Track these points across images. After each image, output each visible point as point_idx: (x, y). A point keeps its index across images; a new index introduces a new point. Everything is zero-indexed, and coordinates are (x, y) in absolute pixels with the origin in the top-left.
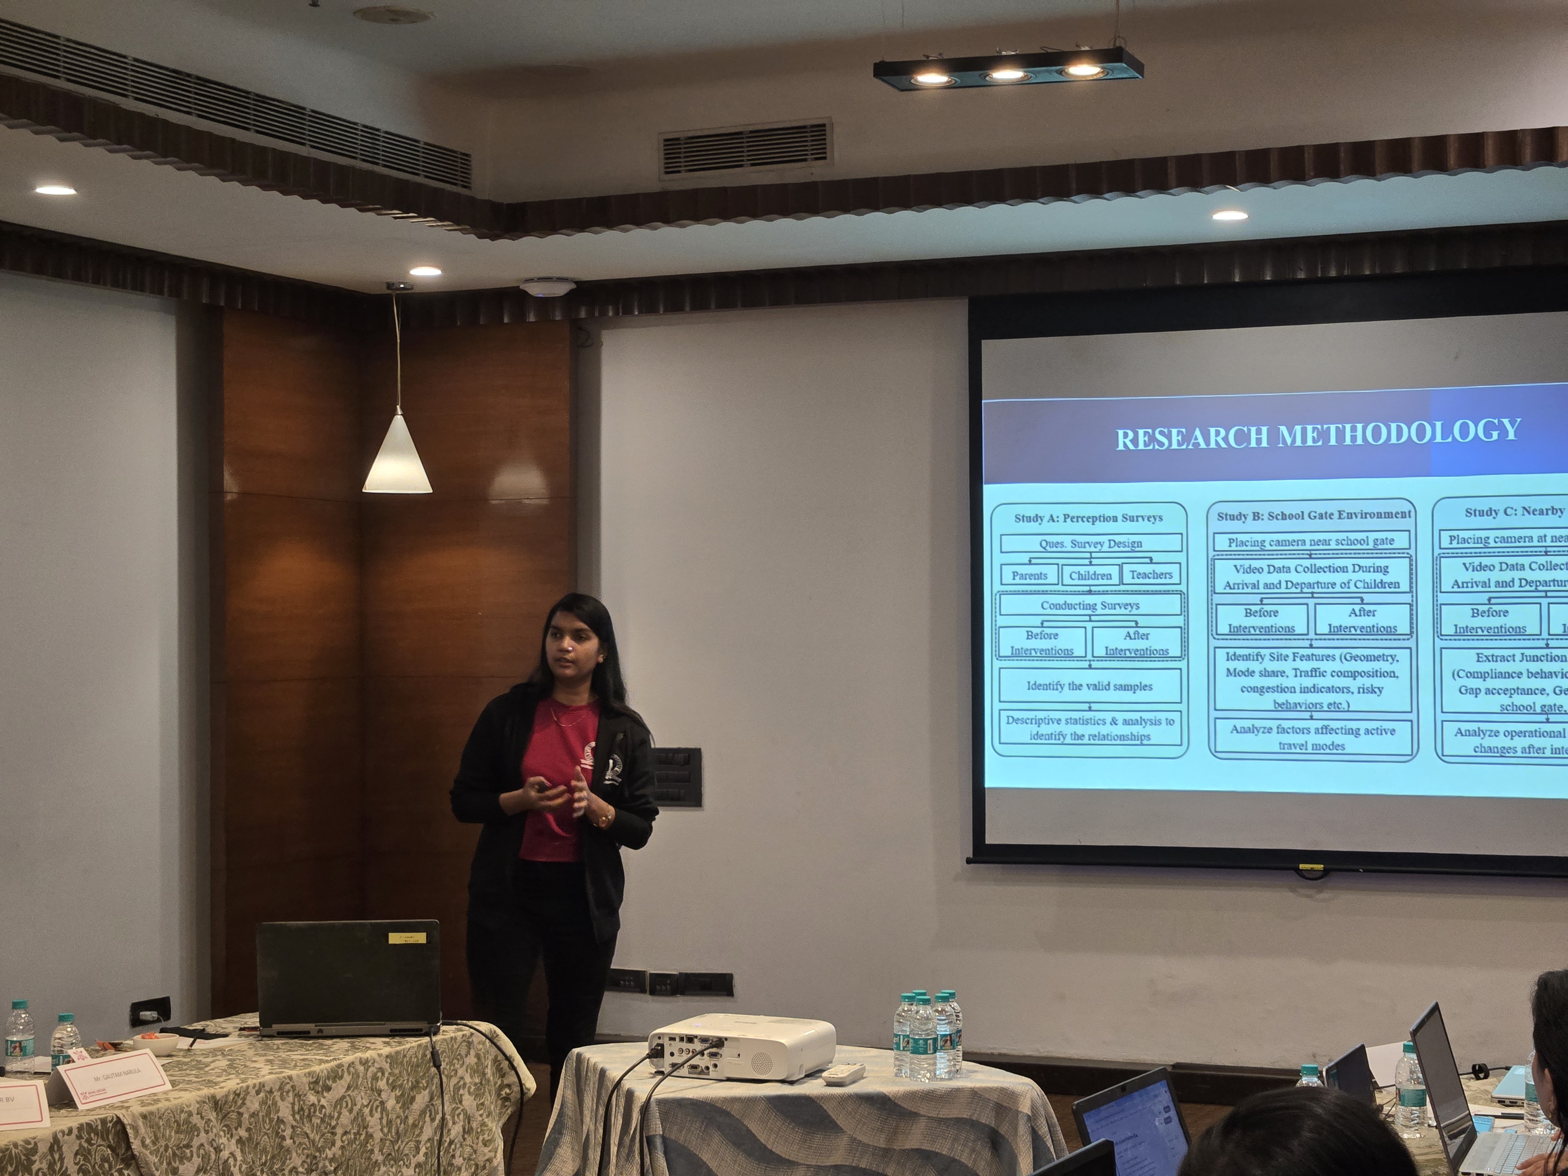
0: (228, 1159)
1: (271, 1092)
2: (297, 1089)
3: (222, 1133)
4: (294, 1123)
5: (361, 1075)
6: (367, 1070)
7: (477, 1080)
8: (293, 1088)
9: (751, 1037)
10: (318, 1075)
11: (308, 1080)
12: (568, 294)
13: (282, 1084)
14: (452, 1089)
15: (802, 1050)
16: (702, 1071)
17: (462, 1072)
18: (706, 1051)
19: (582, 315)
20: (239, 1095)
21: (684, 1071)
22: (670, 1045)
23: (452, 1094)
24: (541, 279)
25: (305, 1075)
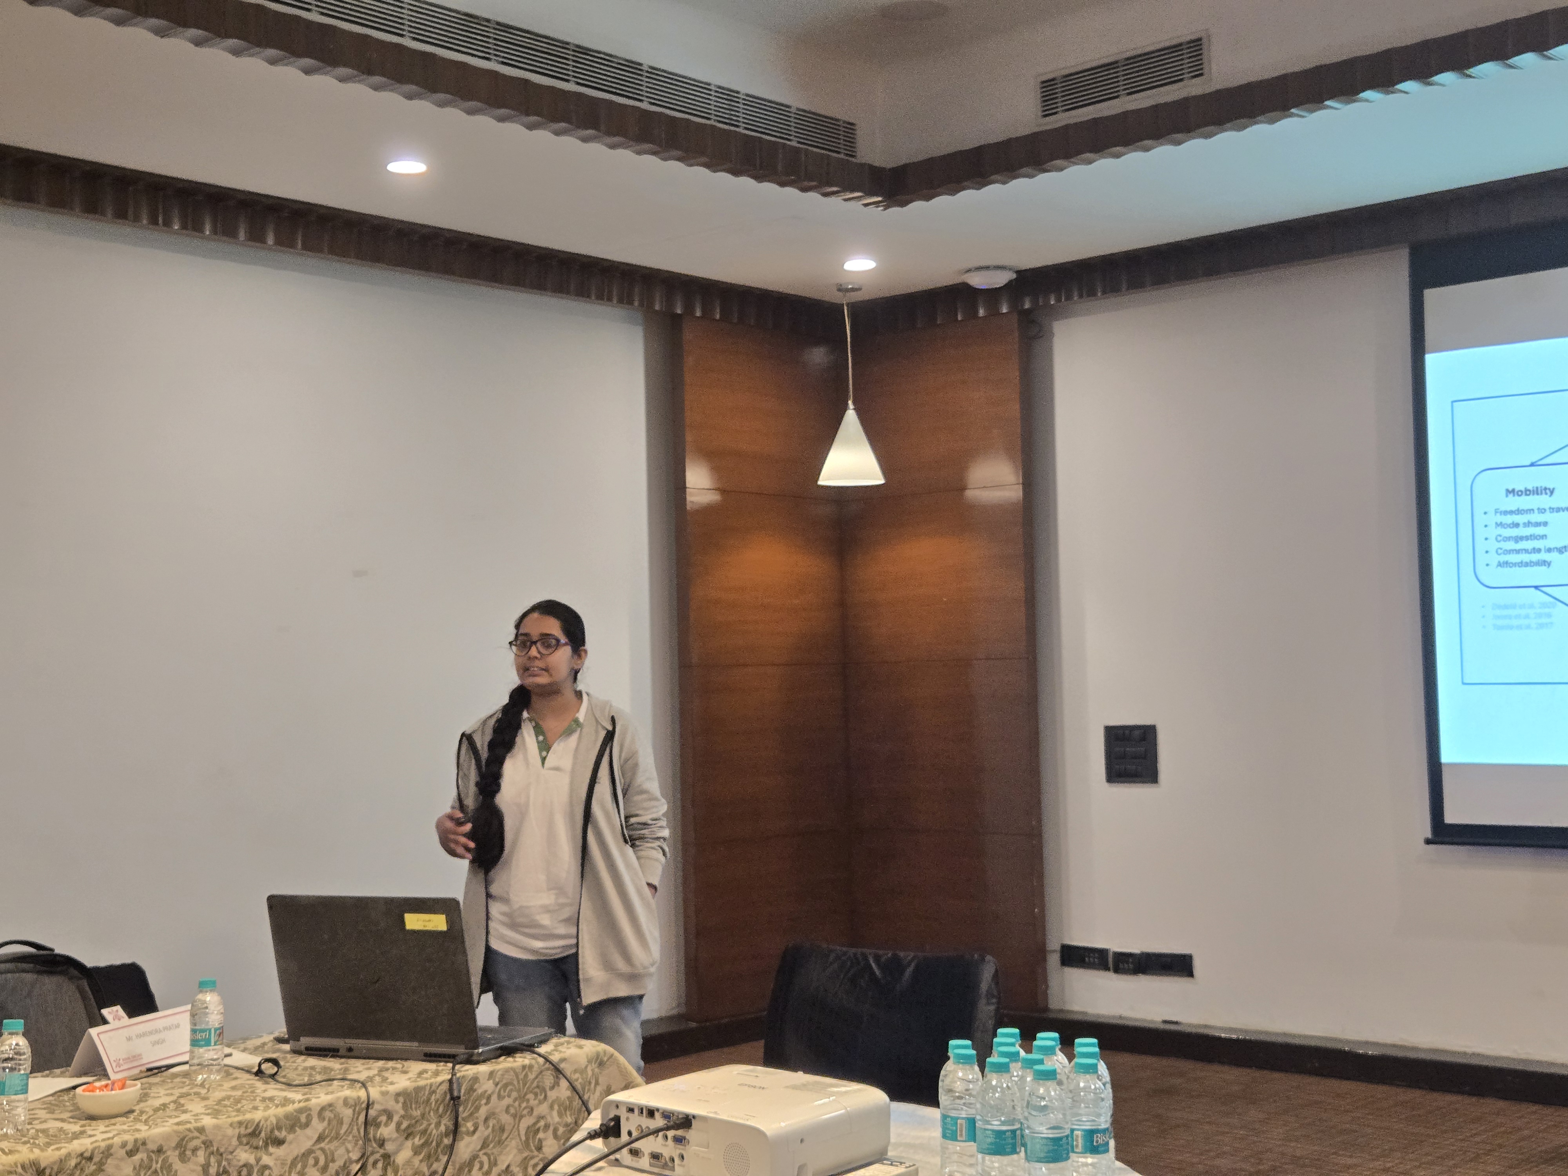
8: (207, 1144)
9: (724, 1116)
10: (258, 1125)
11: (237, 1131)
12: (1009, 285)
13: (183, 1139)
14: (523, 1133)
15: (802, 1141)
16: (666, 1164)
17: (543, 1109)
18: (671, 1133)
19: (1027, 306)
20: (90, 1159)
21: (645, 1162)
22: (628, 1119)
23: (523, 1138)
24: (979, 269)
25: (231, 1125)
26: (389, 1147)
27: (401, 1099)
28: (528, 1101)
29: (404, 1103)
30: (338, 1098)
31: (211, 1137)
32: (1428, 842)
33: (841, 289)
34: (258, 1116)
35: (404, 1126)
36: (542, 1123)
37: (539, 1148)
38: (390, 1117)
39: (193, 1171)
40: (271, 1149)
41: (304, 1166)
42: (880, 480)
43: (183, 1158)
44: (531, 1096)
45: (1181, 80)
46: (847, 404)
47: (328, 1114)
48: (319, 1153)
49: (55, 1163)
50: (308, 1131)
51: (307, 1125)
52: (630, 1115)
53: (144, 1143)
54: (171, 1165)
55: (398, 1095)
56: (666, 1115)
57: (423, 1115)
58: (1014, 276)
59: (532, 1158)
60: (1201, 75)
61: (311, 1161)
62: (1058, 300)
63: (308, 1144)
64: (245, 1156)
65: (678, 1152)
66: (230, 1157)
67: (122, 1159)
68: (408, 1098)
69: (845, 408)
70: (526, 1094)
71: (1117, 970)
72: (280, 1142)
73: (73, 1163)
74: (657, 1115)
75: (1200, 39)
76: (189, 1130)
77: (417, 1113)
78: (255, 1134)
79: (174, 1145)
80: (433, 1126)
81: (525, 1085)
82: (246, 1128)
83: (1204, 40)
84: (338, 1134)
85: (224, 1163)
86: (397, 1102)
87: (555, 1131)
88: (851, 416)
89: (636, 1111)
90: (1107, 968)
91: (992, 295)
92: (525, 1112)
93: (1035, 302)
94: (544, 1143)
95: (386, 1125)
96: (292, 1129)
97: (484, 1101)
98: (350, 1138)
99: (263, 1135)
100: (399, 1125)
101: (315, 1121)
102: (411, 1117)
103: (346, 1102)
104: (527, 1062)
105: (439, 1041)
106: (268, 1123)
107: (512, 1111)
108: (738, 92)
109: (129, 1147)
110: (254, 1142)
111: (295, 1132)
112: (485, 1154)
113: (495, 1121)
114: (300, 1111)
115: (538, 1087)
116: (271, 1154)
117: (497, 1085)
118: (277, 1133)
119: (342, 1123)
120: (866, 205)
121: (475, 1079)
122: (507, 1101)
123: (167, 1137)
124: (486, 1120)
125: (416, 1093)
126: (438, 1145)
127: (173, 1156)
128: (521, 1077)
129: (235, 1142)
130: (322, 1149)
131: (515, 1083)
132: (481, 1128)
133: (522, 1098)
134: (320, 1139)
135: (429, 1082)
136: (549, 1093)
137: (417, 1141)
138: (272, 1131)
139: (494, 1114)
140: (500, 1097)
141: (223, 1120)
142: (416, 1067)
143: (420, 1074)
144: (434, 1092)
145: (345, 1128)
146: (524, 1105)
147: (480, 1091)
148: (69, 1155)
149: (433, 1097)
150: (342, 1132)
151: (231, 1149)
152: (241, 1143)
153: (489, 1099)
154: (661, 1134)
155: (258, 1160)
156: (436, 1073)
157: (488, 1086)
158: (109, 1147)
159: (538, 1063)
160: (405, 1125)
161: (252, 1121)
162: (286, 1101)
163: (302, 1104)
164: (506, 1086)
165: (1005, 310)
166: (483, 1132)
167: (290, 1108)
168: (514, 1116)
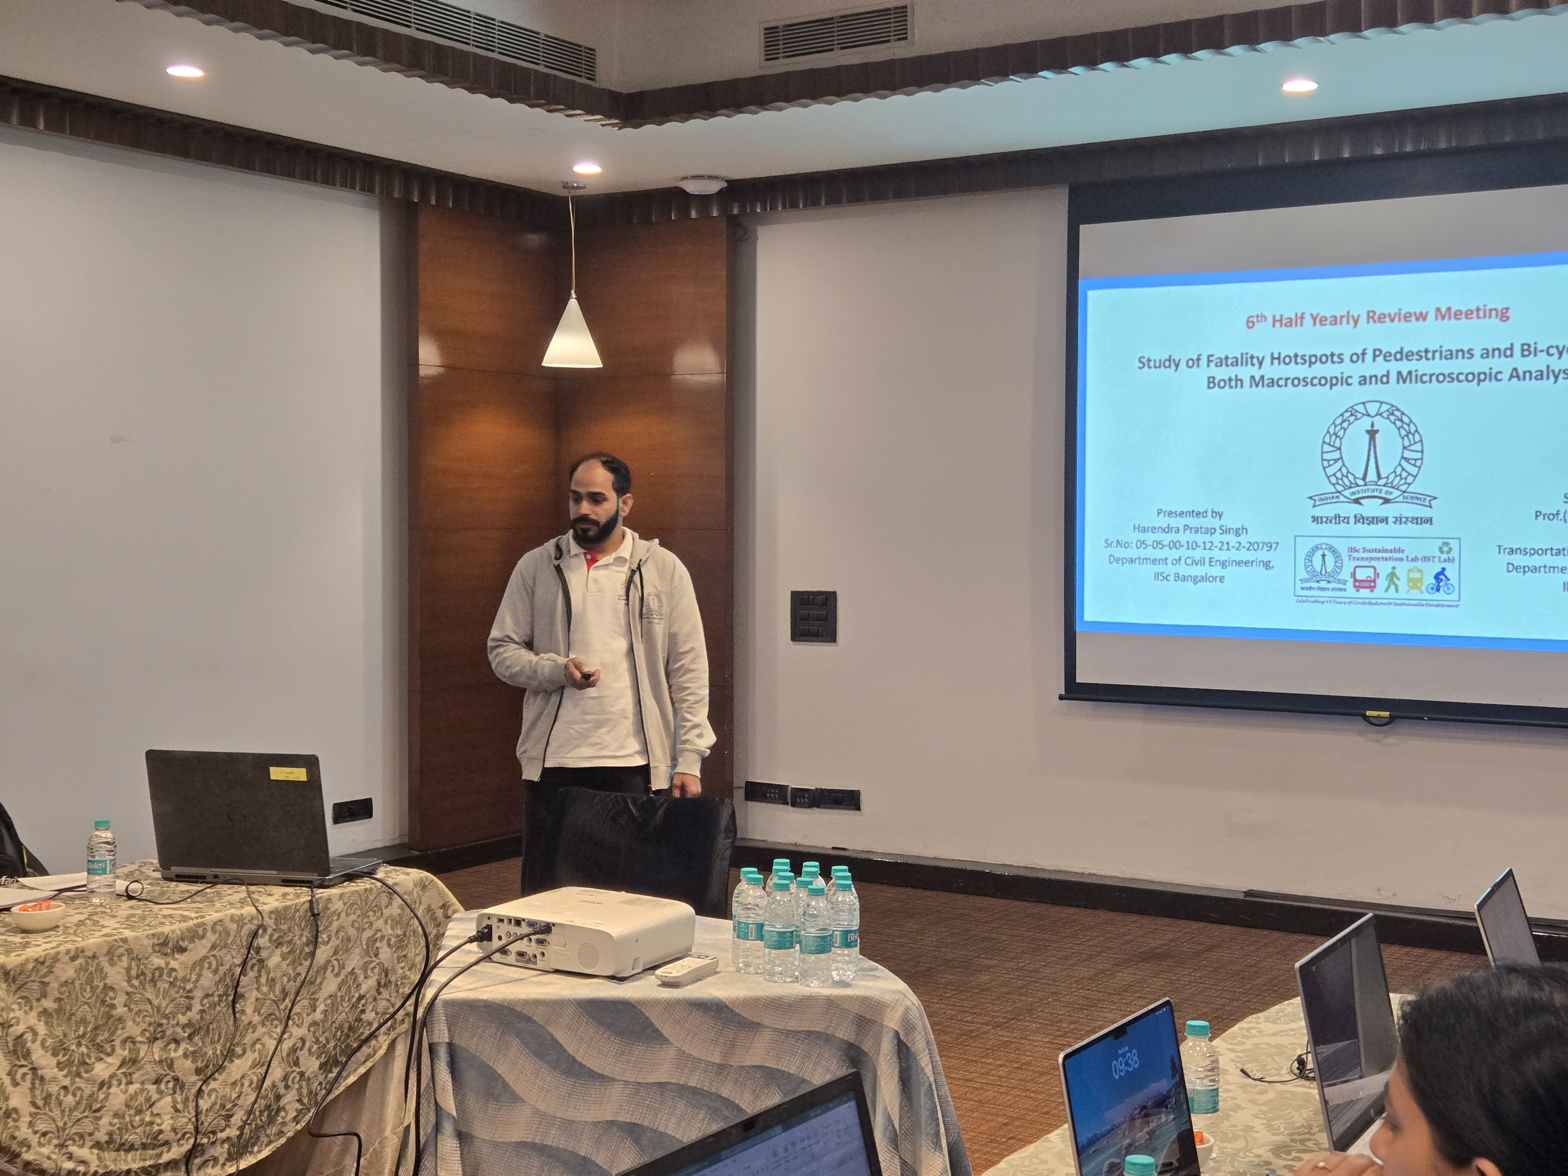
0: (22, 1035)
1: (94, 957)
2: (135, 952)
3: (15, 1006)
4: (130, 989)
5: (232, 933)
6: (242, 927)
7: (399, 932)
8: (129, 951)
9: (578, 923)
10: (167, 936)
11: (151, 942)
12: (721, 191)
13: (111, 948)
14: (364, 942)
15: (637, 941)
16: (530, 960)
17: (380, 924)
18: (533, 937)
19: (735, 212)
20: (43, 963)
21: (512, 958)
22: (498, 927)
23: (365, 947)
24: (694, 177)
25: (147, 937)
26: (264, 954)
27: (273, 916)
28: (368, 917)
29: (276, 919)
30: (226, 915)
31: (132, 947)
32: (1061, 698)
33: (566, 186)
34: (166, 929)
35: (274, 938)
36: (379, 935)
37: (376, 955)
38: (265, 930)
39: (119, 973)
40: (177, 956)
41: (201, 970)
42: (600, 365)
43: (112, 963)
44: (371, 913)
45: (888, 41)
46: (570, 294)
47: (219, 928)
48: (212, 958)
49: (17, 966)
50: (204, 941)
51: (203, 937)
52: (500, 924)
53: (83, 951)
54: (102, 969)
55: (271, 912)
56: (531, 924)
57: (289, 928)
58: (725, 185)
59: (372, 962)
60: (906, 38)
61: (206, 965)
62: (764, 209)
63: (203, 952)
64: (157, 961)
65: (540, 950)
66: (146, 962)
67: (66, 964)
68: (279, 915)
69: (569, 297)
70: (367, 911)
71: (794, 805)
72: (183, 950)
73: (31, 966)
74: (523, 923)
75: (906, 7)
76: (116, 940)
77: (284, 927)
78: (165, 944)
79: (104, 952)
80: (297, 937)
81: (366, 904)
82: (158, 939)
83: (909, 9)
84: (226, 944)
85: (142, 967)
86: (271, 918)
87: (389, 940)
88: (573, 304)
89: (506, 921)
90: (786, 803)
91: (704, 200)
92: (366, 926)
93: (743, 208)
94: (380, 951)
95: (262, 937)
96: (192, 940)
97: (336, 918)
98: (234, 947)
99: (170, 944)
100: (271, 936)
101: (209, 933)
102: (280, 930)
103: (232, 918)
104: (368, 886)
105: (294, 869)
106: (175, 935)
107: (356, 925)
108: (493, 20)
109: (72, 954)
110: (165, 950)
111: (194, 942)
112: (336, 959)
113: (343, 934)
114: (198, 925)
115: (376, 906)
116: (176, 960)
117: (345, 904)
118: (181, 943)
119: (229, 935)
120: (603, 125)
121: (329, 900)
122: (353, 917)
123: (100, 946)
124: (337, 932)
125: (285, 911)
126: (301, 953)
127: (104, 962)
128: (363, 898)
129: (150, 950)
130: (214, 956)
131: (359, 903)
132: (333, 939)
133: (364, 915)
134: (213, 947)
135: (294, 902)
136: (384, 911)
137: (285, 949)
138: (177, 942)
139: (343, 927)
140: (347, 914)
141: (140, 933)
142: (279, 890)
143: (284, 895)
144: (298, 910)
145: (231, 938)
146: (366, 920)
147: (332, 909)
148: (27, 960)
149: (297, 914)
150: (229, 942)
151: (147, 956)
152: (154, 951)
153: (339, 914)
154: (526, 939)
155: (167, 964)
156: (298, 896)
157: (338, 905)
158: (57, 954)
159: (376, 887)
160: (276, 936)
161: (163, 933)
162: (185, 919)
163: (199, 920)
164: (352, 905)
165: (715, 215)
166: (335, 942)
167: (191, 923)
168: (358, 929)
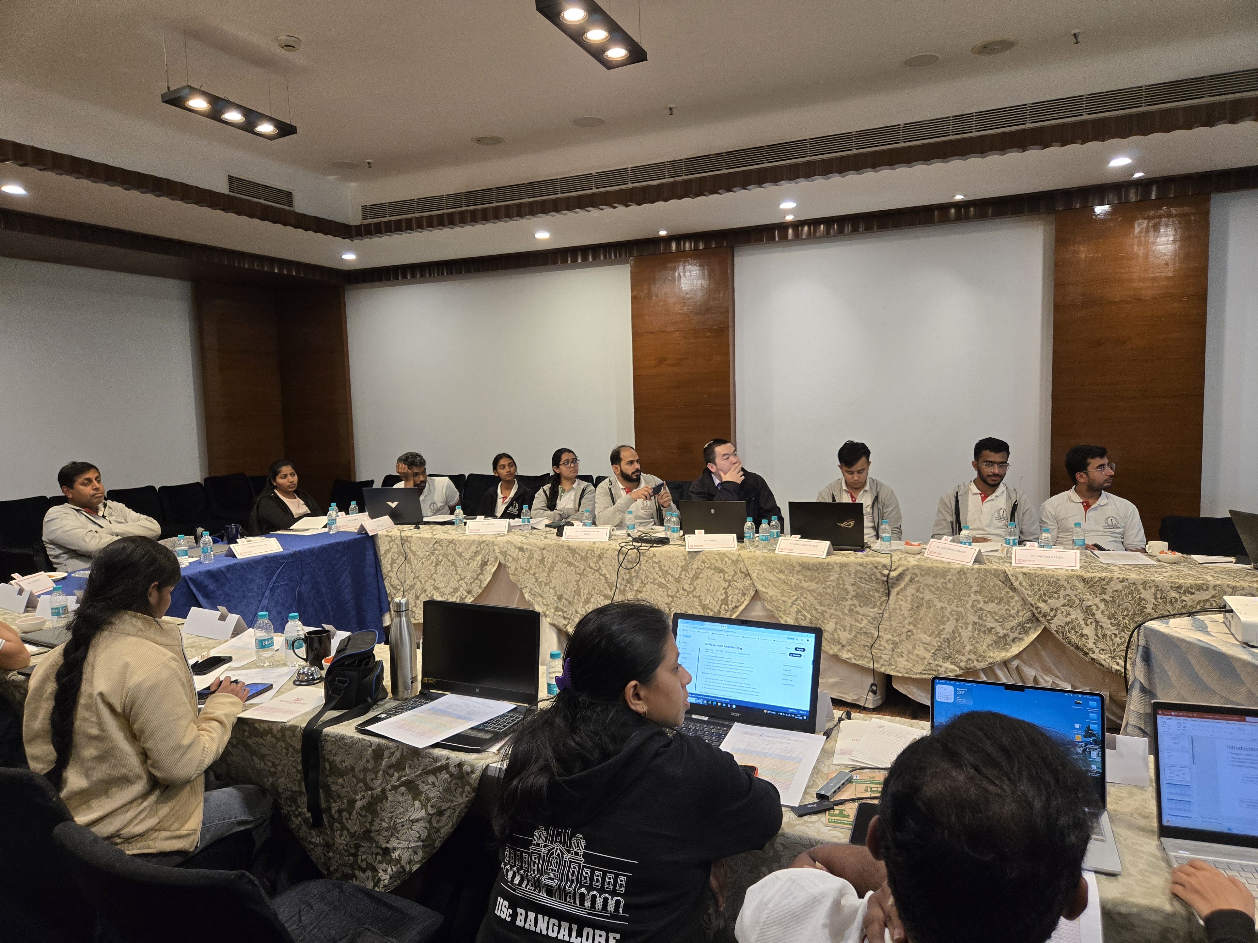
0: (1091, 606)
1: (1134, 584)
2: (1160, 587)
3: (1088, 594)
31: (1158, 584)
34: (1181, 581)
39: (1149, 594)
40: (1188, 595)
54: (1139, 590)
66: (1167, 593)
67: (1118, 583)
72: (1192, 593)
76: (1148, 579)
118: (1191, 589)
